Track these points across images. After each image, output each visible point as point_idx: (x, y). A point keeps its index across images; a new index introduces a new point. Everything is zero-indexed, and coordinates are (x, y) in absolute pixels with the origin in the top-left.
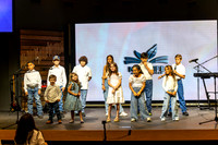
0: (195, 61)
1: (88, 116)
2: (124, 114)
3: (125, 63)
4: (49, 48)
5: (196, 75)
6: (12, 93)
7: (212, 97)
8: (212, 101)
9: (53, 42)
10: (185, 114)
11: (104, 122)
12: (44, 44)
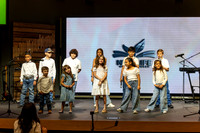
0: (181, 56)
1: (77, 106)
2: (111, 105)
3: (114, 56)
4: (41, 41)
5: (181, 70)
6: (4, 83)
7: (197, 91)
8: (196, 95)
9: (45, 35)
10: (170, 107)
11: (92, 113)
12: (35, 36)
